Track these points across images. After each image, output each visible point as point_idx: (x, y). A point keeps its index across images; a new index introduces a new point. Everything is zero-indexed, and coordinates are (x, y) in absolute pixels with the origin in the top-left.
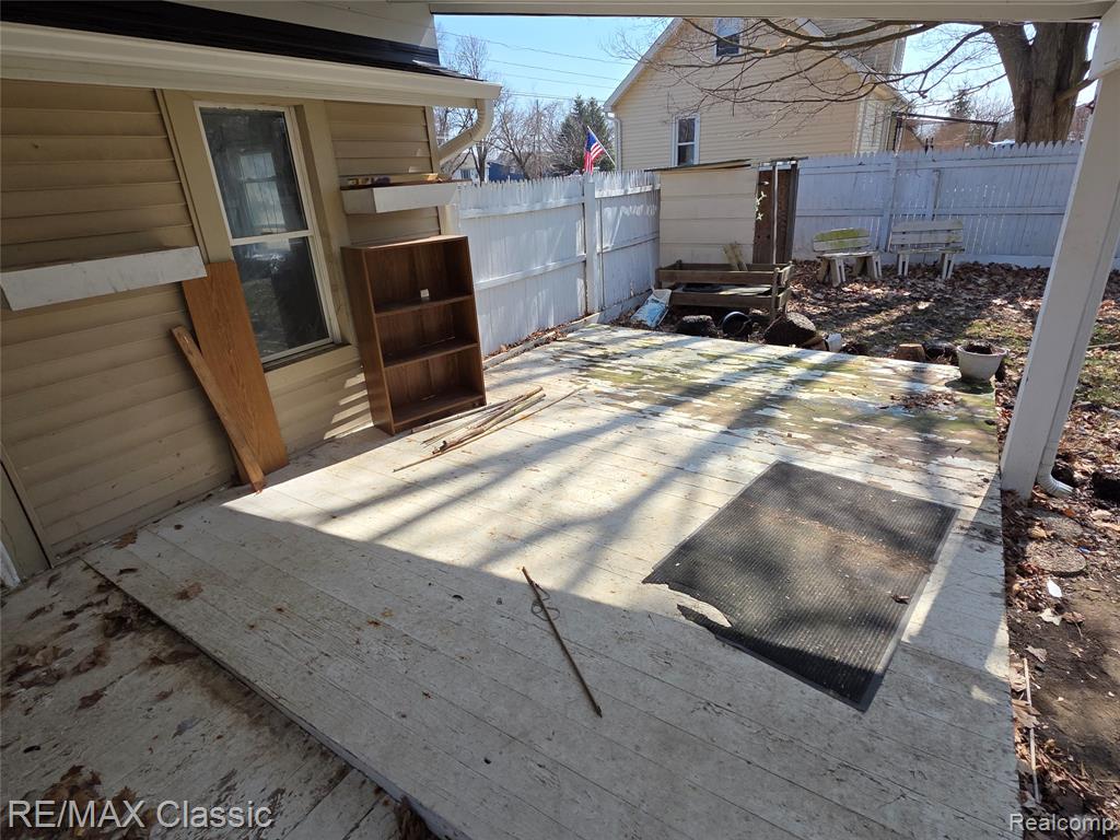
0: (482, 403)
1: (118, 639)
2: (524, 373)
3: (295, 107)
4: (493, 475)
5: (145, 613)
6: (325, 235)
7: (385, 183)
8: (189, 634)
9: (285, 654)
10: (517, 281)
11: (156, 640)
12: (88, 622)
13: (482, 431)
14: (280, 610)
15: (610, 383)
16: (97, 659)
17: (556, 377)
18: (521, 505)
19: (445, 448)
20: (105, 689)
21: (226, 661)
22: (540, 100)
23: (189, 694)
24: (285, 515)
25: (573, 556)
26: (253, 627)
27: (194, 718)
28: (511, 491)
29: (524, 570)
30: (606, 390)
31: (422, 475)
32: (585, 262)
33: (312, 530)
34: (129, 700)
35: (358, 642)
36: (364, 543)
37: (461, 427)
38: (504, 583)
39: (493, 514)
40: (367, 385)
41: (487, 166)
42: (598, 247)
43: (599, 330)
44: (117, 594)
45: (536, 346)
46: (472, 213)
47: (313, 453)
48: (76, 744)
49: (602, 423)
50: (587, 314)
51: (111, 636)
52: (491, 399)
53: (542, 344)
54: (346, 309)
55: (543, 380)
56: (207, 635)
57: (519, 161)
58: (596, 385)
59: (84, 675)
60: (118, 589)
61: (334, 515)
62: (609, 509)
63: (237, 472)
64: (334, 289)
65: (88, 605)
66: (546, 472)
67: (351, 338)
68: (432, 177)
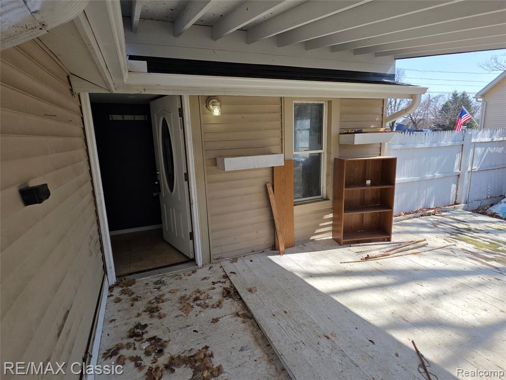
0: (389, 240)
1: (227, 299)
2: (414, 229)
3: (328, 101)
4: (395, 280)
5: (237, 292)
6: (329, 153)
7: (360, 132)
8: (250, 308)
9: (286, 334)
10: (416, 181)
11: (238, 305)
12: (219, 288)
13: (389, 255)
14: (286, 312)
15: (473, 246)
16: (219, 305)
17: (435, 235)
18: (411, 302)
19: (367, 258)
20: (220, 318)
21: (262, 326)
22: (431, 94)
23: (247, 334)
24: (291, 269)
25: (448, 346)
26: (274, 315)
27: (247, 346)
28: (405, 292)
29: (413, 342)
30: (469, 249)
31: (354, 269)
32: (459, 175)
33: (302, 279)
34: (227, 327)
35: (318, 344)
36: (325, 294)
37: (377, 250)
38: (400, 345)
39: (393, 302)
40: (333, 219)
41: (395, 125)
42: (469, 169)
43: (464, 214)
44: (229, 280)
45: (422, 216)
46: (398, 146)
47: (305, 244)
48: (208, 336)
49: (467, 269)
50: (456, 204)
51: (225, 297)
52: (395, 238)
53: (425, 215)
54: (331, 184)
55: (426, 235)
56: (256, 311)
57: (414, 123)
58: (461, 245)
59: (214, 309)
60: (229, 279)
61: (312, 275)
62: (474, 325)
63: (275, 244)
64: (328, 175)
65: (219, 282)
66: (428, 288)
67: (331, 197)
68: (382, 130)
